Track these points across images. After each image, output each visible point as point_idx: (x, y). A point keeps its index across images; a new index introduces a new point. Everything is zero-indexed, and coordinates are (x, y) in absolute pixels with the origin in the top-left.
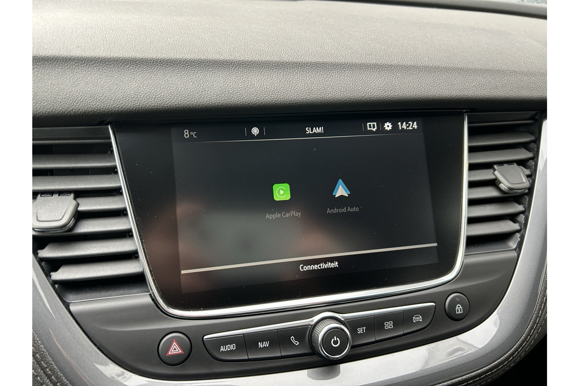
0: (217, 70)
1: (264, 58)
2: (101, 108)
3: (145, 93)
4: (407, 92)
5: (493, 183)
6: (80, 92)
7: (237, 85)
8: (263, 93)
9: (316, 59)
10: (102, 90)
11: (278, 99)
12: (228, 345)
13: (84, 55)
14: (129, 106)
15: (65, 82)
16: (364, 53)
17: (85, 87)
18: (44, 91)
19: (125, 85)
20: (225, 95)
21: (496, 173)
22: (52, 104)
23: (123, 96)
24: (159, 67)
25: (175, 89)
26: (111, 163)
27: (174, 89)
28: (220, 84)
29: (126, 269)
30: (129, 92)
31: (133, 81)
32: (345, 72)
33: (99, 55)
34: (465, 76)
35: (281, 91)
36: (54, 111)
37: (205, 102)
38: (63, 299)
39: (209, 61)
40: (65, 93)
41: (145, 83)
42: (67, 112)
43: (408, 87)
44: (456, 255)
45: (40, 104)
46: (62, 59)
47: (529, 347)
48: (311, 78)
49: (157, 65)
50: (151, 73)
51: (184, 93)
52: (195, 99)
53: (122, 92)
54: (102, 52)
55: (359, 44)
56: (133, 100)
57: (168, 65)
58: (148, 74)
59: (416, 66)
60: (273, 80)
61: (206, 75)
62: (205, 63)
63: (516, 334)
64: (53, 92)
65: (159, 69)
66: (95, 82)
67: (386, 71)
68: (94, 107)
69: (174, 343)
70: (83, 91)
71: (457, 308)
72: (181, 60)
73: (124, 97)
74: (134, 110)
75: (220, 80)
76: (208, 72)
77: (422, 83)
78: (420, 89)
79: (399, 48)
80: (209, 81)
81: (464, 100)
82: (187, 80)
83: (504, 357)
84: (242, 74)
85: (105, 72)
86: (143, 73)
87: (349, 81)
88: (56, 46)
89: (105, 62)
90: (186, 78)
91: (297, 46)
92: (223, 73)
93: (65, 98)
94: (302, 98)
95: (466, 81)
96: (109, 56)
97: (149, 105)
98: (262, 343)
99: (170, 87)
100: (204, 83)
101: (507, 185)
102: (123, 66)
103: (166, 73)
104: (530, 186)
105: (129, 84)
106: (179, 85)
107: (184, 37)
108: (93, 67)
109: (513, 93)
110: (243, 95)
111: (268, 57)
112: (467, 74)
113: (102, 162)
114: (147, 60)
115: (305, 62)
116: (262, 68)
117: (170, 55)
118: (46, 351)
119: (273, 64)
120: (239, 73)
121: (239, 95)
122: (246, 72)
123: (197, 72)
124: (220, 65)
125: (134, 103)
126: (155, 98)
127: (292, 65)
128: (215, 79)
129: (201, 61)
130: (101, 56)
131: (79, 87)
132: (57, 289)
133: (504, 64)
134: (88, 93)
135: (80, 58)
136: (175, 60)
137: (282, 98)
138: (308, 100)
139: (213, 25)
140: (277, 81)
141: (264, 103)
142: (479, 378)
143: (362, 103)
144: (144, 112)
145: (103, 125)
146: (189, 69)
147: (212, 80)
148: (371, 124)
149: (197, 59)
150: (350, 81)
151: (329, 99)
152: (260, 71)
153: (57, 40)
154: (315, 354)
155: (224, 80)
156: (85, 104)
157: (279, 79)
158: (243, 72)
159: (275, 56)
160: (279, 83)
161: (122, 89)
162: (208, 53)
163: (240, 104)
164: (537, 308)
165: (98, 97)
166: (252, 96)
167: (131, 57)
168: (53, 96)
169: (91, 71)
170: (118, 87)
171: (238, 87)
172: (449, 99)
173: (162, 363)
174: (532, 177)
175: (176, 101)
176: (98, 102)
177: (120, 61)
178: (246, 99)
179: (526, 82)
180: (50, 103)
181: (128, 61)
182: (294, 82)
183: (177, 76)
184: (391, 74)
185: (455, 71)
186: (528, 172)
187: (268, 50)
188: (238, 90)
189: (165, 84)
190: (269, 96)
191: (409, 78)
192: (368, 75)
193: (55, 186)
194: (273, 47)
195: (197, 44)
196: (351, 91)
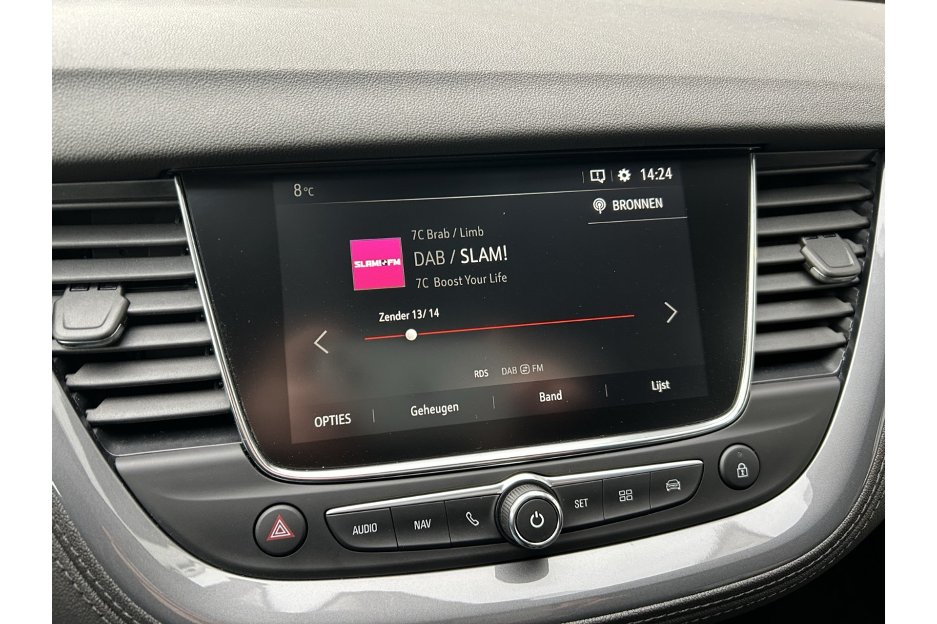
0: (345, 87)
1: (419, 68)
2: (160, 149)
3: (229, 125)
4: (653, 117)
5: (801, 267)
6: (127, 124)
7: (375, 110)
8: (417, 122)
9: (503, 67)
10: (162, 120)
11: (442, 131)
12: (365, 526)
13: (134, 67)
14: (204, 146)
15: (104, 109)
16: (584, 57)
17: (135, 115)
18: (72, 124)
19: (198, 112)
20: (356, 126)
21: (805, 250)
22: (84, 143)
23: (195, 129)
24: (252, 84)
25: (277, 118)
26: (178, 237)
27: (275, 117)
28: (348, 109)
29: (203, 404)
30: (204, 122)
31: (210, 105)
32: (551, 88)
33: (158, 66)
34: (750, 91)
35: (446, 119)
36: (86, 154)
37: (325, 137)
38: (105, 451)
39: (331, 73)
40: (104, 125)
41: (229, 108)
42: (107, 155)
43: (655, 109)
44: (737, 384)
45: (65, 143)
46: (99, 74)
47: (859, 533)
48: (496, 97)
49: (249, 80)
50: (239, 93)
51: (290, 124)
52: (309, 132)
53: (192, 124)
54: (162, 62)
55: (576, 43)
56: (210, 135)
57: (265, 80)
58: (234, 95)
59: (668, 75)
61: (326, 94)
62: (325, 75)
63: (837, 511)
64: (86, 124)
65: (251, 87)
66: (151, 108)
67: (618, 85)
68: (150, 148)
69: (280, 521)
70: (132, 122)
71: (739, 468)
72: (287, 73)
73: (196, 131)
74: (212, 151)
75: (349, 102)
76: (330, 90)
77: (677, 103)
78: (674, 112)
79: (642, 49)
80: (331, 105)
81: (748, 129)
82: (296, 103)
83: (816, 548)
84: (385, 92)
85: (166, 93)
86: (226, 93)
87: (558, 101)
88: (90, 54)
89: (166, 76)
90: (294, 100)
91: (474, 48)
92: (354, 92)
93: (103, 134)
94: (481, 129)
95: (752, 99)
96: (174, 68)
97: (236, 144)
98: (419, 522)
99: (269, 114)
100: (322, 108)
101: (823, 269)
102: (195, 82)
103: (263, 93)
104: (862, 271)
105: (205, 111)
106: (283, 111)
107: (293, 37)
108: (147, 85)
109: (831, 117)
110: (384, 126)
111: (427, 66)
112: (754, 89)
113: (164, 237)
114: (233, 72)
115: (486, 72)
116: (415, 82)
117: (269, 65)
118: (78, 530)
119: (435, 77)
120: (380, 91)
121: (379, 125)
122: (390, 90)
123: (313, 90)
124: (349, 78)
125: (212, 141)
126: (245, 133)
127: (464, 77)
128: (341, 100)
129: (318, 73)
130: (160, 68)
131: (126, 117)
132: (95, 436)
133: (817, 72)
134: (140, 125)
135: (127, 72)
136: (278, 72)
137: (449, 130)
138: (490, 132)
139: (342, 19)
141: (420, 139)
142: (774, 582)
143: (578, 136)
144: (228, 154)
145: (167, 178)
146: (299, 86)
147: (336, 103)
148: (596, 172)
149: (312, 70)
150: (560, 101)
151: (524, 131)
152: (413, 87)
153: (93, 44)
154: (506, 541)
155: (355, 103)
156: (135, 143)
157: (444, 99)
158: (386, 90)
159: (437, 63)
160: (444, 106)
161: (193, 119)
162: (330, 60)
163: (381, 139)
164: (873, 469)
165: (155, 132)
166: (400, 126)
167: (207, 69)
168: (85, 131)
169: (145, 91)
170: (186, 116)
171: (376, 113)
172: (722, 128)
173: (261, 552)
174: (865, 256)
175: (278, 136)
176: (155, 139)
177: (191, 75)
178: (389, 131)
179: (854, 99)
180: (80, 141)
181: (202, 74)
182: (468, 104)
183: (280, 97)
184: (627, 90)
185: (733, 84)
186: (858, 248)
187: (426, 55)
188: (377, 117)
189: (260, 110)
190: (427, 126)
191: (656, 96)
192: (589, 91)
193: (93, 275)
194: (435, 50)
195: (313, 47)
196: (560, 118)
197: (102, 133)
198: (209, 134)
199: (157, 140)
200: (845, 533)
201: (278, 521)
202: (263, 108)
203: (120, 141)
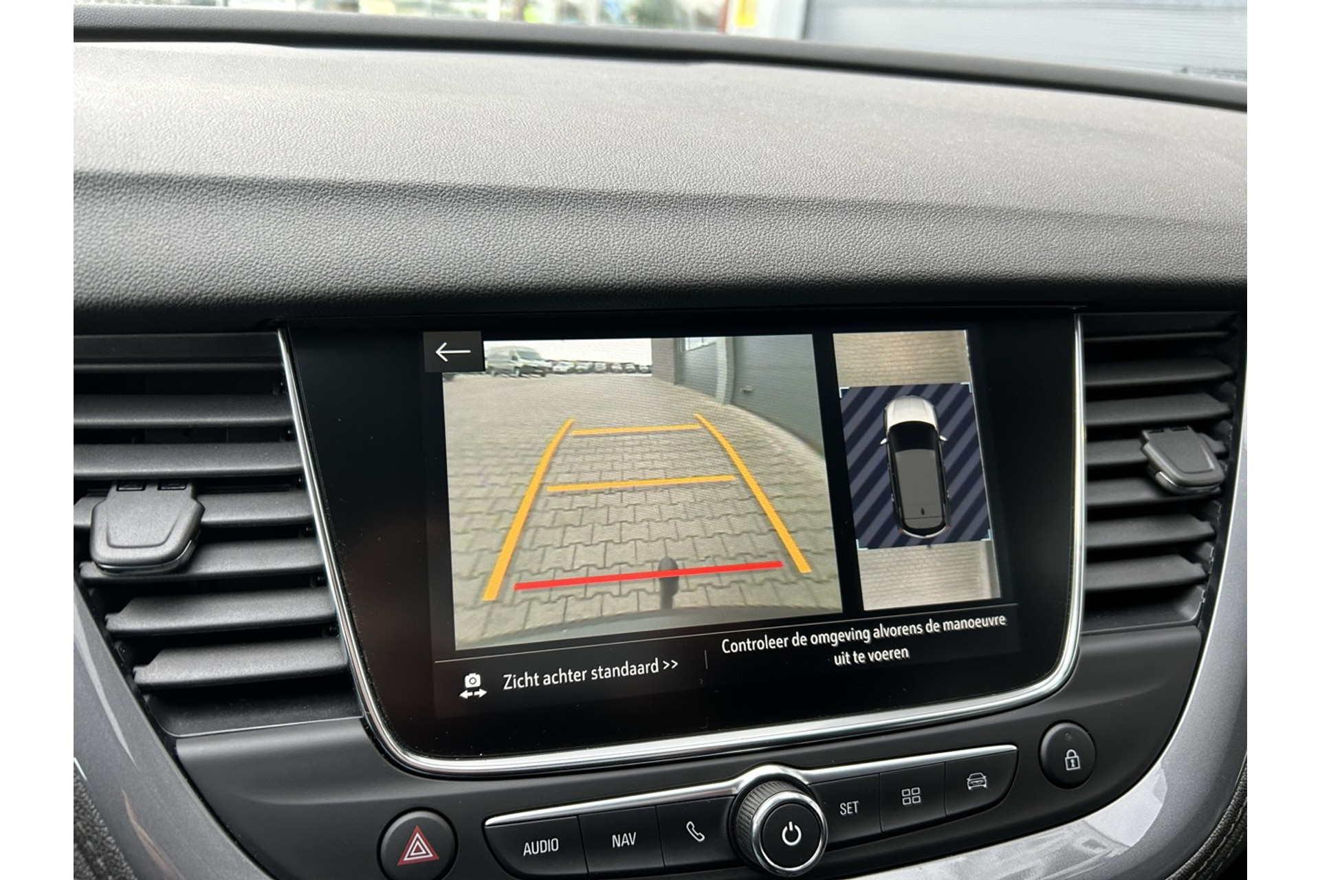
1: (629, 186)
2: (265, 291)
3: (364, 259)
4: (949, 263)
5: (1142, 471)
6: (218, 254)
7: (570, 244)
8: (627, 263)
9: (744, 189)
10: (268, 250)
11: (662, 276)
12: (541, 842)
13: (230, 174)
14: (327, 288)
15: (184, 233)
16: (851, 178)
17: (230, 243)
18: (138, 252)
19: (319, 240)
20: (543, 266)
21: (1148, 447)
22: (155, 279)
24: (396, 202)
25: (432, 252)
26: (280, 415)
27: (430, 250)
28: (531, 242)
29: (307, 659)
30: (328, 255)
31: (337, 231)
32: (810, 219)
33: (263, 174)
34: (1076, 230)
35: (668, 259)
36: (157, 295)
37: (499, 280)
38: (160, 729)
39: (507, 191)
40: (185, 256)
41: (363, 235)
42: (188, 298)
43: (951, 252)
44: (1062, 634)
45: (127, 280)
46: (180, 182)
47: (1232, 849)
48: (735, 230)
49: (392, 197)
50: (377, 214)
51: (451, 260)
52: (477, 273)
53: (311, 257)
54: (270, 168)
55: (839, 157)
56: (336, 273)
57: (415, 197)
58: (370, 218)
59: (966, 206)
60: (651, 234)
61: (501, 220)
62: (499, 194)
64: (158, 253)
65: (395, 207)
67: (900, 218)
68: (250, 289)
69: (418, 835)
70: (224, 253)
72: (445, 188)
73: (316, 267)
74: (338, 295)
75: (532, 232)
76: (506, 215)
77: (981, 244)
78: (977, 257)
79: (928, 168)
80: (508, 235)
81: (1076, 283)
82: (459, 231)
83: (1177, 872)
84: (582, 219)
85: (274, 212)
86: (359, 214)
87: (820, 238)
88: (165, 153)
89: (275, 188)
90: (455, 226)
91: (702, 160)
92: (540, 218)
93: (183, 269)
94: (716, 274)
95: (1079, 242)
96: (286, 177)
97: (373, 286)
98: (619, 836)
99: (420, 246)
100: (495, 239)
101: (1173, 475)
102: (315, 198)
103: (411, 215)
104: (1225, 480)
105: (329, 238)
106: (440, 241)
107: (450, 137)
108: (248, 199)
109: (1184, 269)
110: (583, 267)
111: (640, 184)
112: (1080, 227)
113: (258, 415)
114: (369, 186)
115: (721, 196)
116: (625, 206)
117: (420, 176)
119: (651, 200)
120: (575, 218)
121: (575, 265)
122: (589, 216)
123: (482, 214)
124: (532, 198)
125: (339, 281)
126: (385, 271)
127: (691, 202)
128: (522, 229)
129: (489, 189)
130: (266, 176)
131: (217, 245)
132: (147, 706)
133: (1161, 206)
134: (236, 257)
135: (221, 180)
136: (432, 187)
137: (672, 275)
138: (729, 278)
139: (513, 113)
140: (659, 236)
141: (631, 286)
143: (848, 286)
144: (361, 300)
145: (267, 331)
146: (462, 207)
147: (514, 232)
149: (481, 186)
150: (822, 238)
151: (775, 278)
152: (622, 214)
153: (168, 139)
154: (742, 864)
156: (229, 281)
157: (665, 231)
158: (583, 217)
159: (653, 181)
160: (664, 241)
161: (312, 250)
162: (505, 172)
163: (577, 285)
165: (258, 266)
166: (604, 268)
167: (333, 179)
168: (156, 263)
170: (303, 246)
171: (571, 248)
172: (1041, 280)
174: (1229, 456)
175: (433, 277)
176: (257, 277)
177: (310, 188)
178: (590, 275)
179: (1212, 245)
180: (149, 278)
181: (326, 186)
182: (698, 240)
183: (436, 222)
184: (912, 225)
185: (1052, 220)
186: (1218, 447)
187: (637, 169)
188: (573, 255)
189: (408, 239)
190: (642, 268)
191: (952, 233)
192: (861, 225)
193: (152, 468)
194: (649, 162)
195: (480, 153)
196: (824, 261)
197: (182, 266)
198: (335, 271)
199: (260, 279)
200: (1214, 850)
201: (415, 834)
202: (412, 236)
203: (206, 279)
